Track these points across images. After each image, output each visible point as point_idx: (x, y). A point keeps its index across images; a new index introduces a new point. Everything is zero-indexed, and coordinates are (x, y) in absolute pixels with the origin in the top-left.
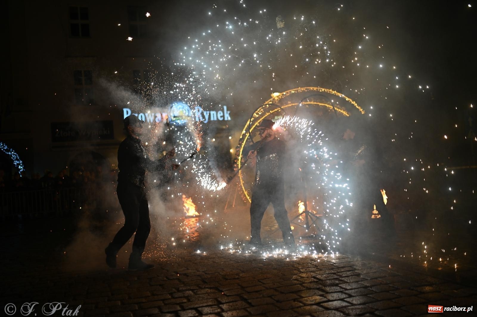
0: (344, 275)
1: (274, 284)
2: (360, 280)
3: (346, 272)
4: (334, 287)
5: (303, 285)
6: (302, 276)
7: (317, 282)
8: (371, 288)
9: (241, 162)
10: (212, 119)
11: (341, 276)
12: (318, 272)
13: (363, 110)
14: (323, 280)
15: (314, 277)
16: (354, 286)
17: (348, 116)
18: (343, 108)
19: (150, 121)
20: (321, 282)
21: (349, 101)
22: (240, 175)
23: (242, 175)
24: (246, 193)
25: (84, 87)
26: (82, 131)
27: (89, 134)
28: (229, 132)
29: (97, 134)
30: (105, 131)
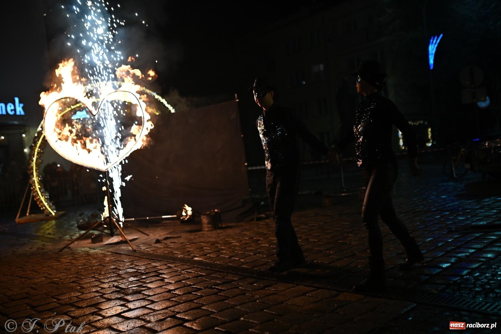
0: (147, 282)
1: (71, 299)
2: (164, 284)
3: (150, 278)
4: (137, 295)
5: (104, 296)
6: (103, 286)
7: (119, 291)
8: (174, 291)
9: (36, 164)
11: (145, 283)
12: (121, 281)
14: (125, 288)
15: (117, 287)
16: (159, 291)
20: (123, 291)
22: (35, 179)
23: (37, 178)
24: (42, 199)
28: (21, 129)
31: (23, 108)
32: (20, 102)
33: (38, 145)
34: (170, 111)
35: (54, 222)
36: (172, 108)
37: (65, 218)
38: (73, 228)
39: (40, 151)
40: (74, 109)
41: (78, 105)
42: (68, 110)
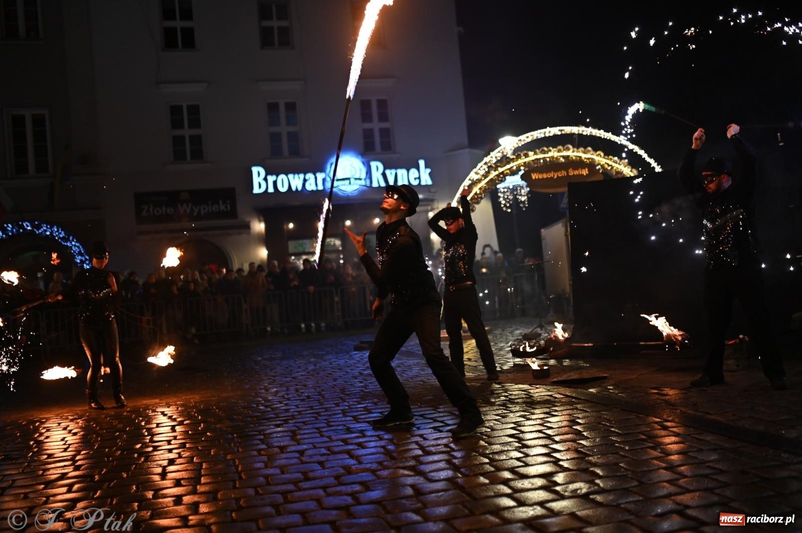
10: (400, 183)
13: (658, 165)
17: (632, 175)
18: (624, 161)
19: (297, 188)
21: (633, 149)
25: (187, 132)
26: (185, 205)
27: (196, 210)
28: (428, 205)
29: (210, 210)
30: (223, 205)
31: (430, 174)
32: (426, 167)
34: (654, 168)
36: (656, 163)
38: (502, 353)
40: (502, 173)
41: (508, 166)
42: (493, 174)
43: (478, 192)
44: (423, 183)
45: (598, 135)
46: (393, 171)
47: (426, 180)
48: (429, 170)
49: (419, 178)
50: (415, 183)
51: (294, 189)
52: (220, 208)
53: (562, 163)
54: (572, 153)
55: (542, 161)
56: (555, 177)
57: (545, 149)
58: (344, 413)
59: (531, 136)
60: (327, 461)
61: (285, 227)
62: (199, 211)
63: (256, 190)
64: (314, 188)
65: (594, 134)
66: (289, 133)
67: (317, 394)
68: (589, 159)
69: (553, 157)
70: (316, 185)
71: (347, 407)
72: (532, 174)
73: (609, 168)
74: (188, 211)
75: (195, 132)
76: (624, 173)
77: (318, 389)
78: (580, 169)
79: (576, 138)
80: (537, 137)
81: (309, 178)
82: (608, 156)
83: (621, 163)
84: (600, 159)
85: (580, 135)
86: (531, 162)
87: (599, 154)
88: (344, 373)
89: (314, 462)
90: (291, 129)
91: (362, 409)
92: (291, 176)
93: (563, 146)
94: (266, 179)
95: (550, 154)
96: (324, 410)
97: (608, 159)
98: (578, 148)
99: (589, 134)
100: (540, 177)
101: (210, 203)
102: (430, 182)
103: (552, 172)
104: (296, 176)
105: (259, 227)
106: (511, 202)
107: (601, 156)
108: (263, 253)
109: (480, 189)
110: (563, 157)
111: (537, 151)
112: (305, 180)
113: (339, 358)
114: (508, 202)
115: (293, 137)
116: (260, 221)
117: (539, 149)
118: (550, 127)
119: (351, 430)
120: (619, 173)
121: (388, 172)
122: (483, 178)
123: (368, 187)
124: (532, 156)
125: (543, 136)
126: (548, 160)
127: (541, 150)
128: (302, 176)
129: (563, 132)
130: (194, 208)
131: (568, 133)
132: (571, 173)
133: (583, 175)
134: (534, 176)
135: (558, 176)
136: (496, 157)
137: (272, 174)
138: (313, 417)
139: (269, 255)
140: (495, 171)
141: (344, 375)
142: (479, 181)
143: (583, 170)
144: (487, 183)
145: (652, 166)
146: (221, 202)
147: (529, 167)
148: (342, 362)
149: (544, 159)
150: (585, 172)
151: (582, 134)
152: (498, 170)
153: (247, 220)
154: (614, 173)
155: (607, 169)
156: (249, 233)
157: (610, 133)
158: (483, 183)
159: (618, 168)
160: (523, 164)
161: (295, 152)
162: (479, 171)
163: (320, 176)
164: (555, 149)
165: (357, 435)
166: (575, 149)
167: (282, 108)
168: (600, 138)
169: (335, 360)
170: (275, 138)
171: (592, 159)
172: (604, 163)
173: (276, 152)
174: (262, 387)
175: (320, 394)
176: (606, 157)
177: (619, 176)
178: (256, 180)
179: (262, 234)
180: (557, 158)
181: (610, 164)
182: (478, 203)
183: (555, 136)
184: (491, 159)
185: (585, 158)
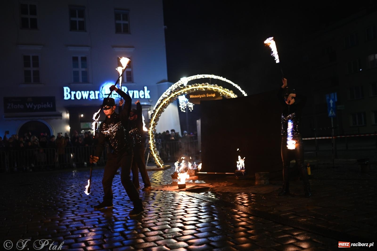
9: (152, 132)
10: (135, 97)
13: (246, 93)
17: (235, 97)
18: (231, 91)
19: (85, 98)
21: (235, 86)
22: (151, 142)
23: (152, 141)
24: (155, 155)
25: (32, 69)
26: (29, 104)
27: (35, 107)
28: (148, 108)
29: (42, 106)
30: (49, 104)
31: (149, 93)
32: (148, 90)
33: (153, 119)
34: (244, 95)
35: (161, 172)
36: (245, 93)
37: (169, 170)
39: (154, 123)
40: (177, 95)
41: (179, 92)
42: (173, 95)
43: (166, 103)
44: (146, 97)
45: (220, 79)
46: (132, 91)
47: (148, 96)
48: (149, 92)
49: (144, 95)
50: (142, 97)
51: (84, 98)
52: (47, 106)
53: (204, 91)
54: (209, 87)
55: (195, 90)
56: (201, 97)
57: (197, 84)
58: (87, 204)
59: (191, 78)
60: (71, 224)
61: (79, 116)
62: (37, 107)
63: (66, 98)
64: (94, 98)
65: (218, 79)
66: (83, 72)
67: (79, 195)
68: (216, 89)
69: (200, 88)
70: (95, 97)
71: (90, 201)
72: (190, 96)
73: (225, 94)
74: (31, 107)
75: (35, 69)
76: (231, 96)
77: (80, 193)
78: (212, 94)
79: (210, 80)
80: (193, 79)
81: (92, 93)
82: (224, 88)
83: (230, 92)
84: (221, 90)
85: (212, 79)
86: (190, 90)
87: (220, 88)
88: (96, 185)
89: (64, 225)
90: (84, 69)
91: (97, 202)
92: (83, 92)
93: (205, 83)
94: (70, 93)
95: (198, 87)
96: (79, 202)
97: (224, 90)
98: (211, 84)
99: (216, 79)
100: (194, 97)
101: (42, 103)
102: (149, 97)
103: (199, 95)
104: (85, 92)
105: (67, 116)
106: (185, 108)
107: (221, 89)
108: (68, 128)
109: (167, 101)
110: (204, 88)
111: (193, 85)
112: (89, 94)
113: (97, 178)
114: (184, 107)
115: (85, 74)
116: (67, 113)
117: (194, 84)
118: (199, 75)
119: (88, 211)
120: (229, 96)
121: (129, 92)
122: (168, 97)
123: (119, 98)
124: (190, 87)
125: (196, 78)
126: (198, 89)
127: (194, 85)
128: (88, 92)
129: (205, 77)
130: (34, 105)
131: (207, 77)
132: (208, 95)
133: (213, 97)
134: (191, 96)
135: (202, 97)
136: (175, 87)
137: (73, 91)
138: (73, 205)
139: (71, 129)
140: (173, 93)
141: (96, 186)
142: (166, 98)
143: (213, 95)
144: (170, 99)
145: (243, 94)
146: (48, 103)
147: (188, 93)
148: (97, 180)
149: (196, 89)
150: (214, 95)
151: (213, 78)
152: (175, 93)
153: (61, 112)
154: (227, 97)
155: (224, 94)
156: (61, 119)
157: (225, 78)
158: (168, 99)
159: (228, 94)
160: (186, 91)
161: (86, 80)
162: (167, 93)
163: (97, 92)
164: (201, 85)
165: (89, 213)
166: (210, 85)
167: (80, 59)
168: (221, 80)
169: (95, 180)
170: (76, 74)
171: (217, 90)
172: (222, 92)
173: (76, 80)
174: (55, 192)
175: (81, 195)
176: (224, 89)
177: (229, 98)
178: (65, 93)
179: (68, 119)
180: (202, 89)
181: (225, 92)
182: (165, 108)
183: (201, 79)
184: (173, 88)
185: (214, 89)
